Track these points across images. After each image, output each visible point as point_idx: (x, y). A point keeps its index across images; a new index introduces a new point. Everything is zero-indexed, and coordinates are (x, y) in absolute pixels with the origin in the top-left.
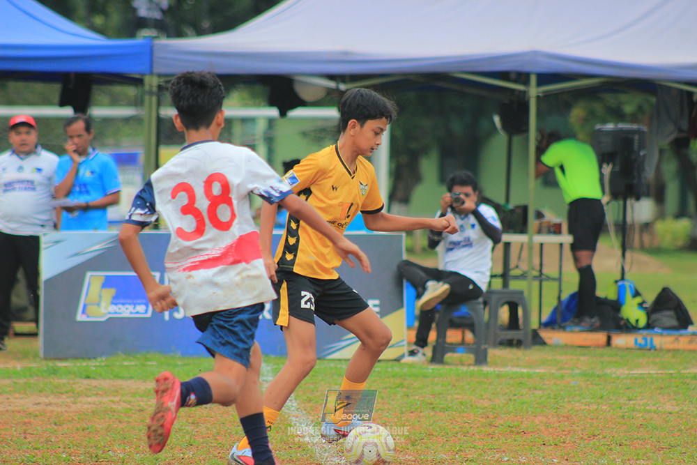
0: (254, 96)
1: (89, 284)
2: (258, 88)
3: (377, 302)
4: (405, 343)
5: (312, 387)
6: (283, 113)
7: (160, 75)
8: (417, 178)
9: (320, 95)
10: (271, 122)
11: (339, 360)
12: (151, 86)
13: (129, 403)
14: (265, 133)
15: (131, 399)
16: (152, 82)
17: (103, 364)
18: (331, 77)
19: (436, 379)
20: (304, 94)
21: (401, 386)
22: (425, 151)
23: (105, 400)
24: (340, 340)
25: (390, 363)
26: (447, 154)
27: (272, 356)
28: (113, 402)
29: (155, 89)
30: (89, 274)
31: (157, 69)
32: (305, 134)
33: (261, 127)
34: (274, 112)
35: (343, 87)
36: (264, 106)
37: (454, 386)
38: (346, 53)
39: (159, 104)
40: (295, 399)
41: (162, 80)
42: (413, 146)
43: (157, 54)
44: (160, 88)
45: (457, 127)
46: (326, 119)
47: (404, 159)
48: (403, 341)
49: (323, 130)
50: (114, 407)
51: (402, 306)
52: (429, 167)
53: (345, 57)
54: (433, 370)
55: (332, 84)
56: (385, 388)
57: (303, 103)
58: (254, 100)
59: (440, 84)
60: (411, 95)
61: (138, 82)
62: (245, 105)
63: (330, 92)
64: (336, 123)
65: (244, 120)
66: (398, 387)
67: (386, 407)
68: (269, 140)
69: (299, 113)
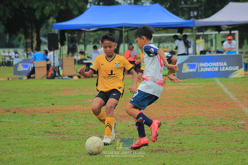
1: (184, 66)
2: (213, 28)
3: (238, 67)
4: (244, 74)
5: (226, 83)
6: (219, 33)
8: (243, 44)
9: (225, 29)
10: (216, 35)
11: (231, 78)
13: (193, 87)
16: (194, 28)
17: (187, 80)
18: (228, 25)
20: (223, 29)
21: (243, 82)
22: (245, 39)
23: (188, 87)
24: (231, 74)
25: (241, 78)
28: (190, 87)
30: (184, 64)
31: (195, 26)
32: (222, 36)
33: (214, 36)
34: (217, 33)
35: (230, 27)
36: (215, 31)
39: (196, 32)
40: (224, 85)
41: (196, 28)
42: (242, 38)
43: (195, 23)
49: (226, 36)
51: (243, 67)
53: (230, 22)
55: (228, 27)
56: (240, 83)
61: (191, 28)
62: (211, 32)
65: (211, 34)
68: (215, 38)
69: (221, 32)
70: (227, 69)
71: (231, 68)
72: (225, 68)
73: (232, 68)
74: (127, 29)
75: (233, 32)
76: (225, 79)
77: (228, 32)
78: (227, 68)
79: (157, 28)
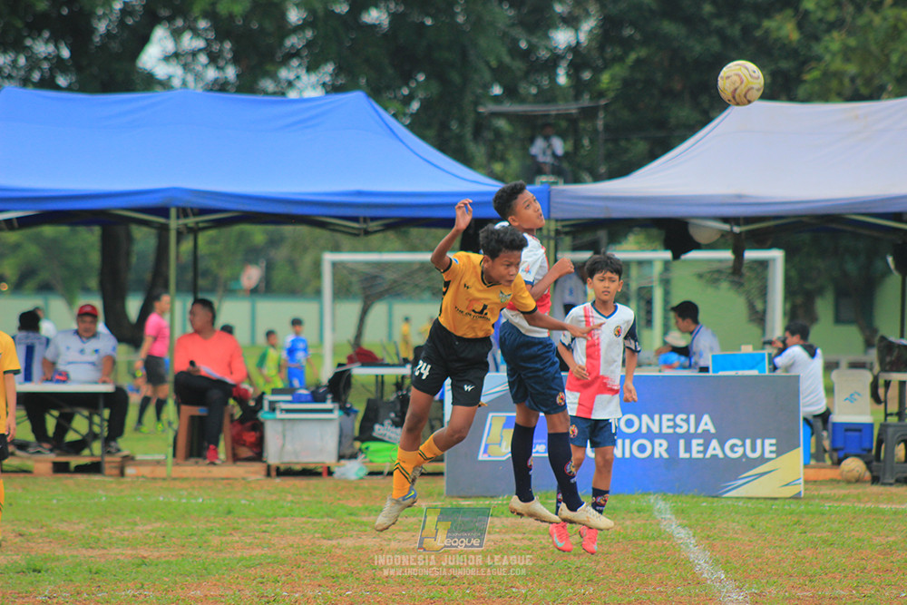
0: (650, 239)
1: (491, 425)
2: (655, 232)
3: (774, 441)
4: (802, 481)
5: (710, 524)
6: (676, 256)
7: (557, 220)
8: (813, 319)
9: (715, 237)
11: (737, 498)
12: (549, 231)
13: (530, 540)
14: (661, 274)
15: (534, 537)
16: (550, 226)
17: (505, 502)
18: (726, 220)
19: (833, 517)
20: (699, 236)
21: (797, 523)
22: (820, 291)
23: (507, 537)
24: (736, 479)
25: (788, 501)
26: (841, 294)
27: (670, 494)
28: (516, 539)
29: (552, 234)
30: (490, 415)
31: (554, 215)
32: (700, 276)
33: (658, 268)
34: (668, 255)
35: (737, 229)
36: (660, 249)
37: (851, 523)
38: (740, 196)
39: (556, 249)
40: (694, 536)
41: (559, 224)
42: (808, 286)
43: (554, 199)
44: (558, 232)
45: (851, 267)
46: (721, 261)
47: (799, 300)
48: (799, 479)
49: (719, 271)
50: (515, 544)
51: (799, 446)
52: (824, 307)
53: (739, 200)
54: (830, 507)
55: (726, 227)
56: (783, 526)
57: (698, 246)
58: (650, 243)
59: (834, 226)
60: (806, 237)
62: (642, 249)
63: (724, 235)
64: (731, 264)
65: (640, 263)
66: (796, 524)
67: (783, 544)
68: (666, 282)
69: (693, 255)
70: (714, 448)
71: (735, 449)
72: (706, 446)
73: (744, 445)
74: (191, 221)
75: (750, 255)
76: (705, 504)
77: (727, 255)
78: (714, 443)
79: (355, 219)
